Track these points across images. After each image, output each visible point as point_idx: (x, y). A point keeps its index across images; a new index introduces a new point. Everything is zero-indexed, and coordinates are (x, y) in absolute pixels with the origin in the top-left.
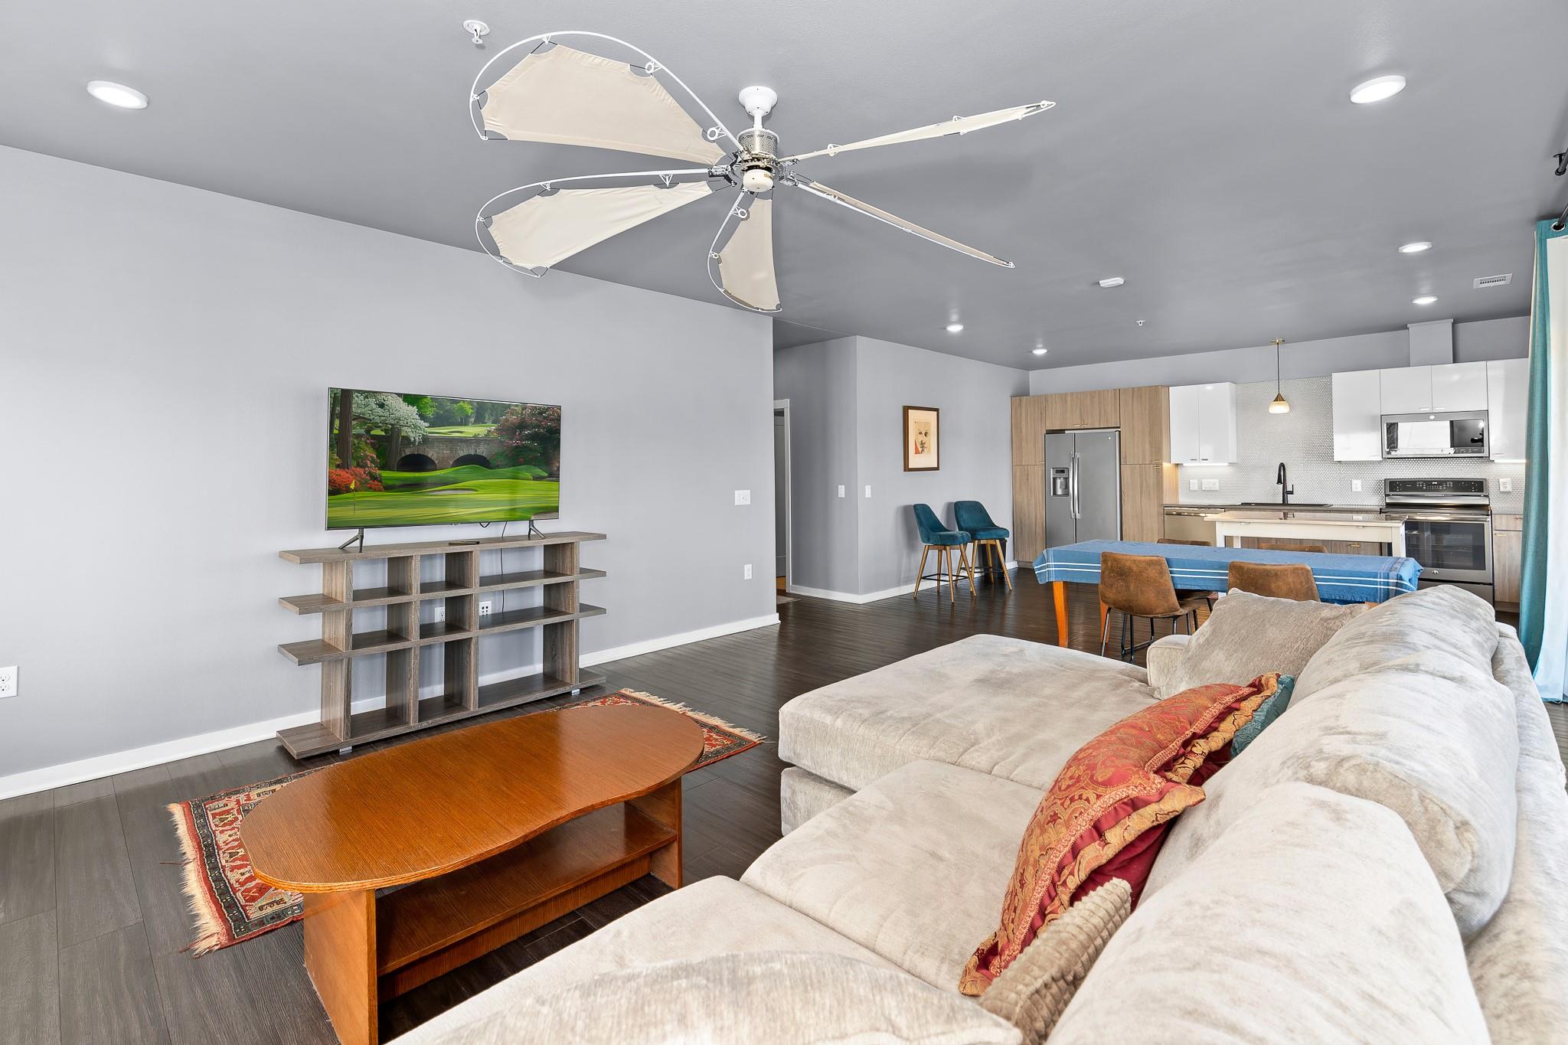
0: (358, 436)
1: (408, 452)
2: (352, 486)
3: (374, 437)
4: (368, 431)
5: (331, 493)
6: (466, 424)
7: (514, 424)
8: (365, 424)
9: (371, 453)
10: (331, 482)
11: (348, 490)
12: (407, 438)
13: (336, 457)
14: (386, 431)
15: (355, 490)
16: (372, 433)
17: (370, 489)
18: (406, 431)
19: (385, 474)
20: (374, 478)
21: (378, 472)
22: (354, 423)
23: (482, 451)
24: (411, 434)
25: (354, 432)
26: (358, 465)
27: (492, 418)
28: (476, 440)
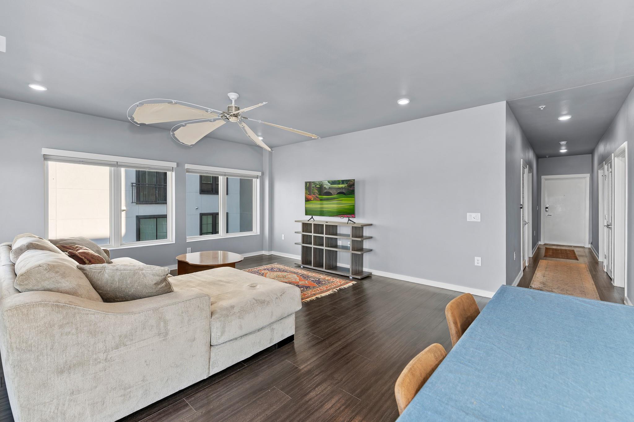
0: (313, 187)
1: (325, 191)
2: (312, 199)
3: (317, 187)
4: (316, 186)
5: (306, 201)
6: (340, 184)
7: (351, 184)
8: (315, 184)
9: (316, 191)
10: (306, 198)
11: (311, 200)
12: (325, 188)
13: (308, 192)
14: (320, 186)
15: (313, 200)
16: (317, 186)
17: (316, 200)
18: (325, 186)
19: (320, 196)
20: (317, 197)
21: (318, 196)
22: (312, 184)
23: (344, 191)
24: (326, 187)
25: (312, 186)
26: (313, 194)
27: (346, 183)
28: (342, 188)
